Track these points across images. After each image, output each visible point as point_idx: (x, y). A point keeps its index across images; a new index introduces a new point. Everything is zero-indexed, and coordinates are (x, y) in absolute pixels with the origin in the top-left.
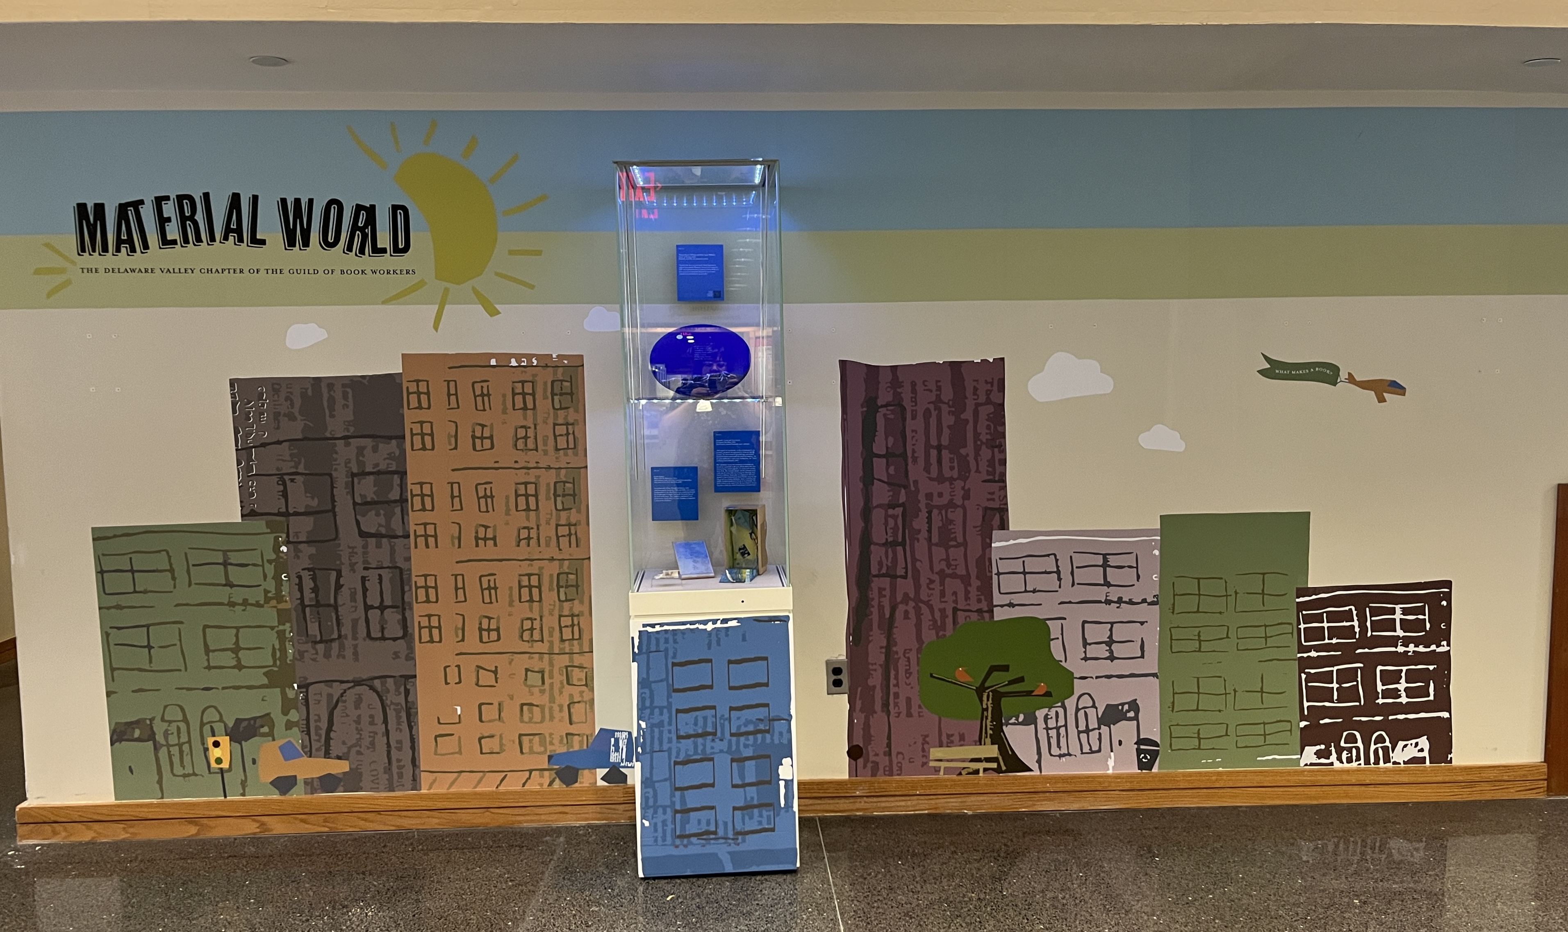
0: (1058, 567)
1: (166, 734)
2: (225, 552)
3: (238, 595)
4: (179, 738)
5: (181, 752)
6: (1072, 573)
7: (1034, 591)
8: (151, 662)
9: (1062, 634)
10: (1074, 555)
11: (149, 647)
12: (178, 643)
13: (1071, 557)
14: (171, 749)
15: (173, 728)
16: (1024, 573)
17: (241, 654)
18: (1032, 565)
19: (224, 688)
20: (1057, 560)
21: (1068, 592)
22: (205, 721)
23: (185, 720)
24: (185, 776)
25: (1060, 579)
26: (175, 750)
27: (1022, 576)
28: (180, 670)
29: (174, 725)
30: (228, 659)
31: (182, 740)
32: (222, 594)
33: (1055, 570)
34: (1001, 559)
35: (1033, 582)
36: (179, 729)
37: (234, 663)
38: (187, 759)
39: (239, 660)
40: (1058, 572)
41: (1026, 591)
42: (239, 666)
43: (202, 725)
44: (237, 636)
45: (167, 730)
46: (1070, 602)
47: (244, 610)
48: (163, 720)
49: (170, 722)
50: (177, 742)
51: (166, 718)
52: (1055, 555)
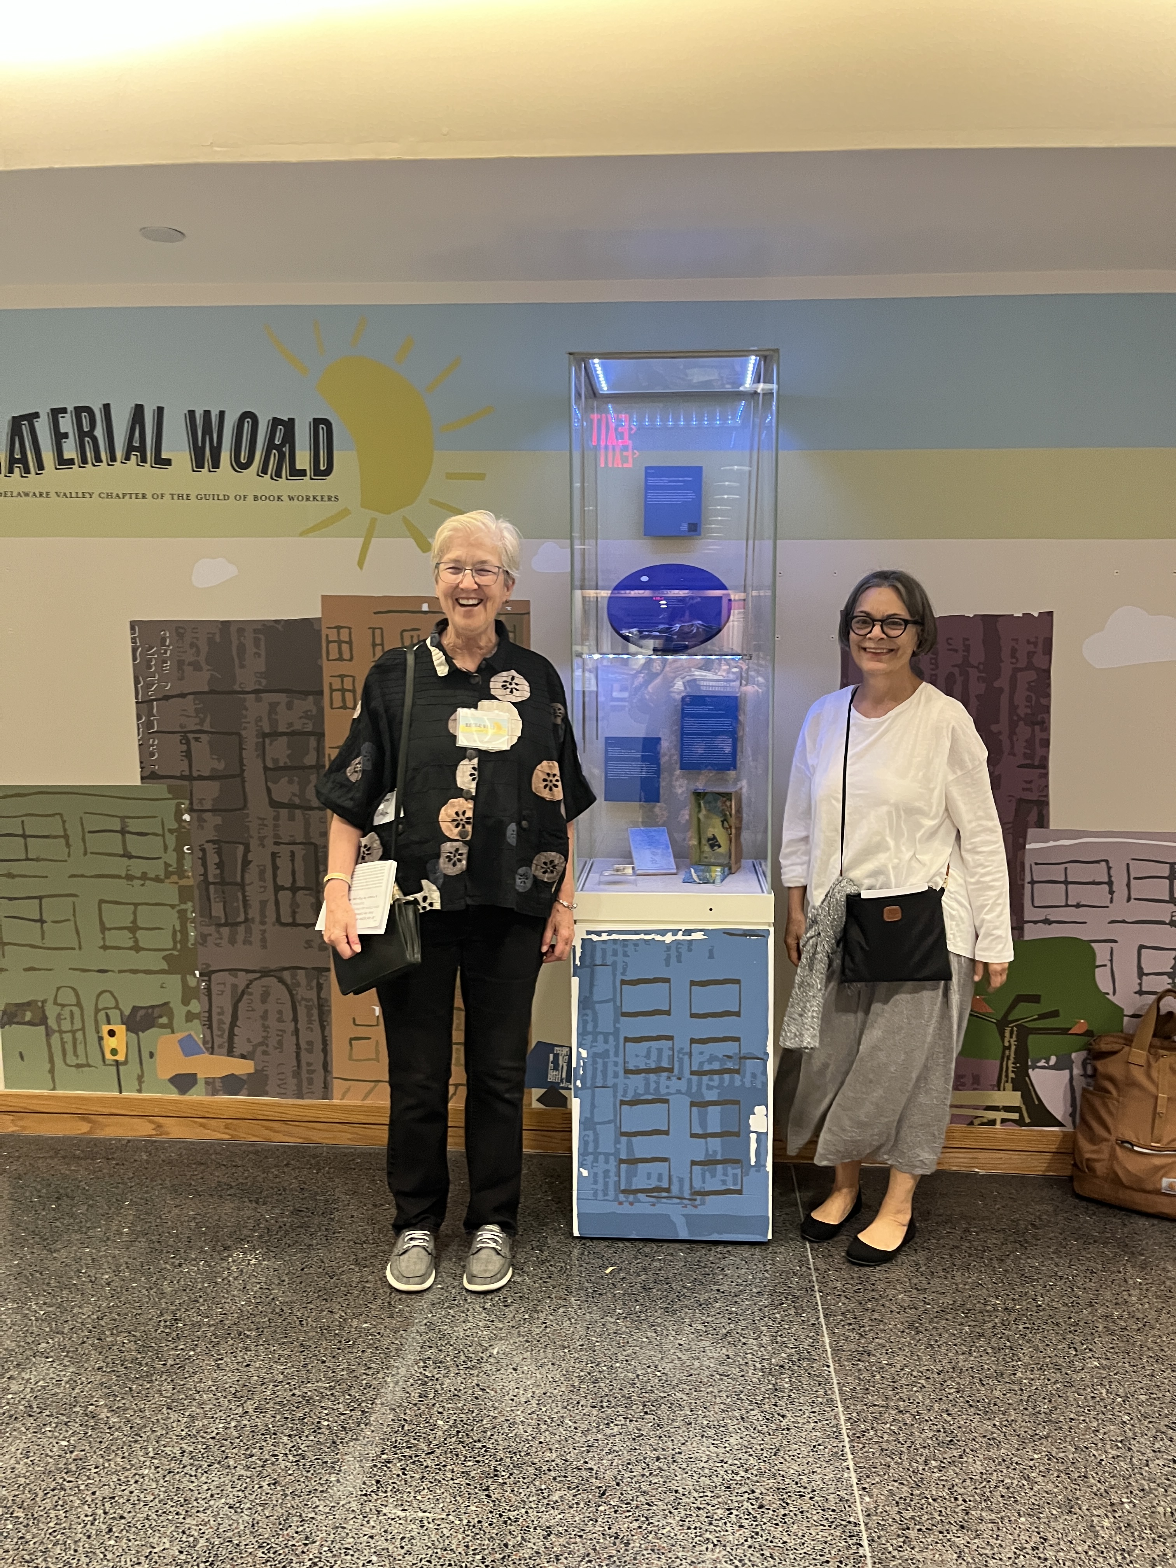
0: (1110, 876)
1: (59, 1018)
2: (123, 818)
3: (137, 867)
4: (72, 1023)
5: (75, 1040)
6: (1128, 885)
7: (1078, 906)
8: (43, 938)
9: (1111, 961)
10: (1131, 863)
11: (42, 921)
12: (72, 918)
13: (1128, 865)
14: (64, 1035)
15: (66, 1012)
16: (1066, 883)
17: (139, 934)
18: (1076, 873)
19: (120, 972)
20: (1109, 868)
21: (1121, 908)
22: (100, 1007)
23: (79, 1004)
24: (78, 1066)
25: (1111, 892)
26: (68, 1037)
27: (1063, 886)
28: (73, 949)
29: (67, 1009)
30: (124, 939)
31: (75, 1028)
32: (120, 866)
33: (1106, 880)
34: (1036, 864)
35: (1077, 894)
36: (72, 1012)
37: (131, 943)
38: (80, 1048)
39: (136, 941)
40: (1110, 883)
41: (1067, 906)
42: (137, 948)
43: (97, 1011)
44: (135, 913)
45: (59, 1015)
46: (1124, 922)
47: (143, 885)
48: (55, 1003)
49: (63, 1006)
50: (69, 1028)
51: (59, 1001)
52: (1107, 861)
